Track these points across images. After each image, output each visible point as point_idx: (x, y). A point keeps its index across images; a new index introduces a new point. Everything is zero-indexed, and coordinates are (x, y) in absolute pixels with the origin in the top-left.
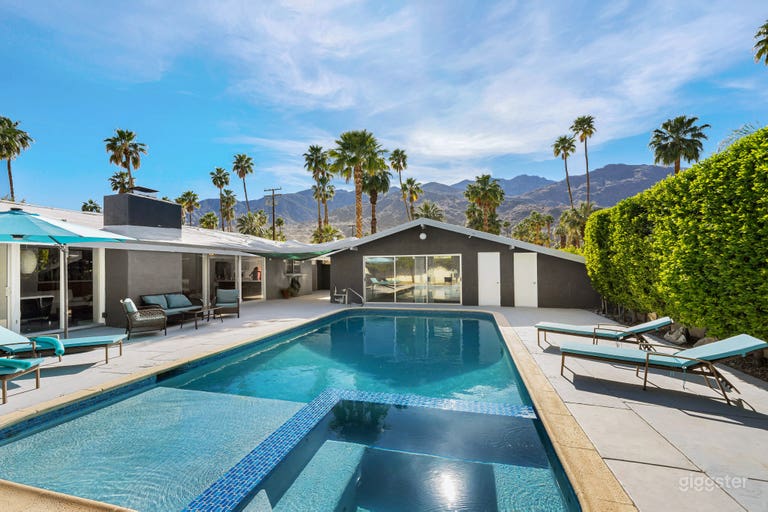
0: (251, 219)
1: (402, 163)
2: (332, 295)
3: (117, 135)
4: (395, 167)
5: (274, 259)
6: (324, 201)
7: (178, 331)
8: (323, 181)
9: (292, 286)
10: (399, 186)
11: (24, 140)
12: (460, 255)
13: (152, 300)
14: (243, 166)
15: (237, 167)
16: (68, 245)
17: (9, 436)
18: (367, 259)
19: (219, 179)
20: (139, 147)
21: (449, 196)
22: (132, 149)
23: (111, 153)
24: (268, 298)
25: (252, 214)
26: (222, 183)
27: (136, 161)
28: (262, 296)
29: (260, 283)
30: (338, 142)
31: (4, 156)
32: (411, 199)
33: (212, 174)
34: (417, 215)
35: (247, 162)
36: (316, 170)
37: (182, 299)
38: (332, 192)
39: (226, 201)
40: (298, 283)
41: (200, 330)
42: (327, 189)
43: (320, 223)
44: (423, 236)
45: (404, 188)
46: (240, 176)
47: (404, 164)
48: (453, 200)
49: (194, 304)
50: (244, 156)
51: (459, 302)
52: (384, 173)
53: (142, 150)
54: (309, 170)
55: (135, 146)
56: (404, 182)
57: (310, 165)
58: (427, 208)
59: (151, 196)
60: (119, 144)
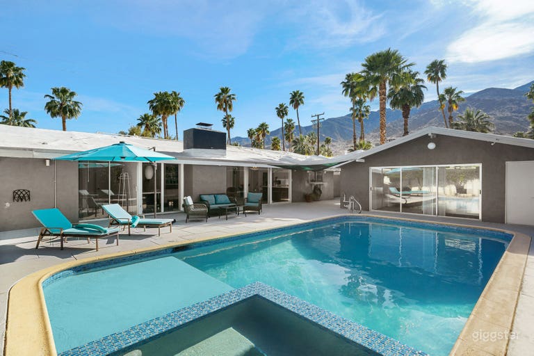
0: (302, 140)
1: (440, 75)
2: (342, 202)
3: (220, 91)
4: (432, 79)
5: (298, 170)
6: (360, 120)
7: (217, 220)
8: (360, 103)
9: (314, 192)
10: (436, 98)
11: (181, 104)
12: (480, 165)
13: (205, 197)
14: (296, 99)
15: (292, 102)
16: (157, 162)
17: (85, 270)
18: (373, 169)
19: (281, 112)
20: (232, 96)
21: (511, 101)
22: (228, 99)
23: (218, 103)
24: (293, 201)
25: (302, 135)
26: (283, 114)
27: (230, 107)
28: (290, 199)
29: (288, 189)
30: (363, 65)
31: (172, 113)
32: (450, 109)
33: (277, 108)
34: (456, 125)
35: (299, 96)
36: (353, 95)
37: (224, 198)
38: (368, 111)
39: (289, 127)
40: (320, 190)
41: (228, 221)
42: (363, 109)
43: (355, 139)
44: (431, 146)
45: (442, 98)
46: (295, 108)
47: (443, 75)
48: (519, 105)
49: (232, 202)
50: (298, 92)
51: (477, 217)
52: (418, 86)
53: (233, 98)
54: (346, 95)
55: (229, 96)
56: (442, 92)
57: (346, 90)
58: (469, 116)
59: (208, 128)
60: (221, 97)
